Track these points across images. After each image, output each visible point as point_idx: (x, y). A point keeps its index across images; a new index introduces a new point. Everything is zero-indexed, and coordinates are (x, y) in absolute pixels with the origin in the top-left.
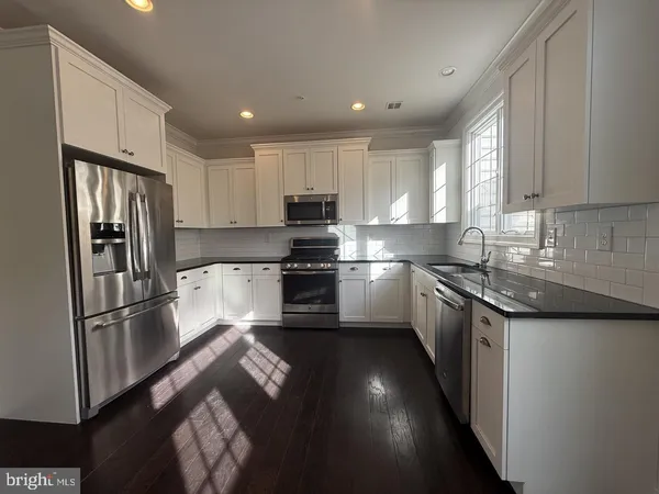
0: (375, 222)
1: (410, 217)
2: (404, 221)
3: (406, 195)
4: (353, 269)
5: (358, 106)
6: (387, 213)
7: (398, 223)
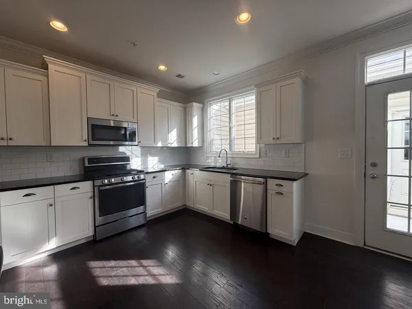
0: (160, 144)
1: (178, 142)
2: (175, 145)
3: (175, 130)
4: (154, 177)
5: (162, 68)
6: (165, 139)
7: (172, 145)
